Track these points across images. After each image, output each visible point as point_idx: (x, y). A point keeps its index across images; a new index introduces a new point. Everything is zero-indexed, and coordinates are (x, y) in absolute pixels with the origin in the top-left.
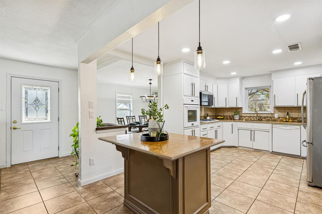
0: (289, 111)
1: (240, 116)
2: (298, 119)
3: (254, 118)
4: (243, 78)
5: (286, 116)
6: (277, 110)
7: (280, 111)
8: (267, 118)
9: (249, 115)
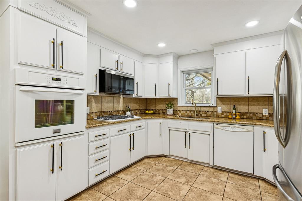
0: (236, 103)
1: (174, 110)
2: (248, 115)
3: (192, 112)
4: (178, 57)
5: (232, 111)
6: (221, 101)
7: (224, 102)
8: (208, 113)
9: (186, 109)
